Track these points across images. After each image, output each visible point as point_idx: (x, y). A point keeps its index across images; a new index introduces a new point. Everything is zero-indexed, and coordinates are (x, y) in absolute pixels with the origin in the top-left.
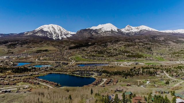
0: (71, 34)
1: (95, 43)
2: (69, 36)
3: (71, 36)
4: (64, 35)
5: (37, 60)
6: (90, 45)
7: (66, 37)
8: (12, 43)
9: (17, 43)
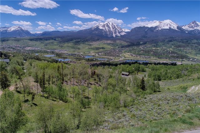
0: (124, 32)
1: (147, 42)
2: (123, 34)
3: (125, 33)
4: (118, 33)
5: (97, 55)
6: (141, 45)
7: (119, 35)
8: (77, 40)
9: (79, 40)
